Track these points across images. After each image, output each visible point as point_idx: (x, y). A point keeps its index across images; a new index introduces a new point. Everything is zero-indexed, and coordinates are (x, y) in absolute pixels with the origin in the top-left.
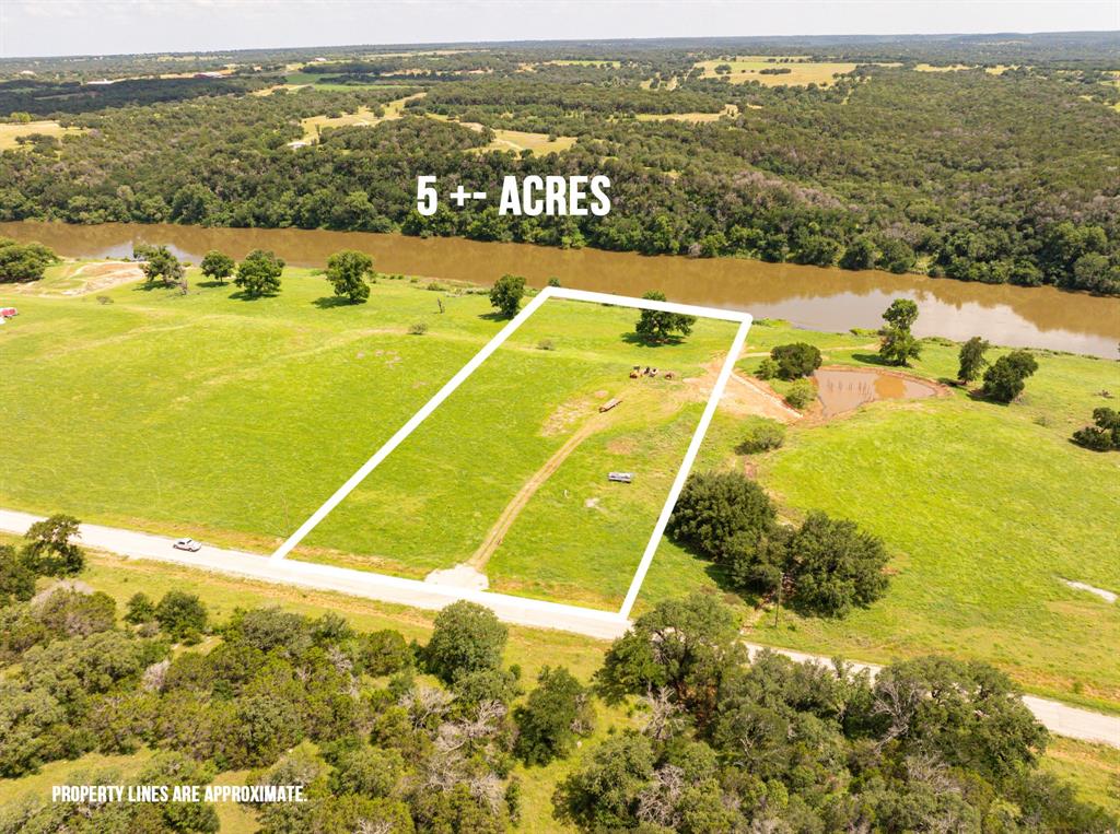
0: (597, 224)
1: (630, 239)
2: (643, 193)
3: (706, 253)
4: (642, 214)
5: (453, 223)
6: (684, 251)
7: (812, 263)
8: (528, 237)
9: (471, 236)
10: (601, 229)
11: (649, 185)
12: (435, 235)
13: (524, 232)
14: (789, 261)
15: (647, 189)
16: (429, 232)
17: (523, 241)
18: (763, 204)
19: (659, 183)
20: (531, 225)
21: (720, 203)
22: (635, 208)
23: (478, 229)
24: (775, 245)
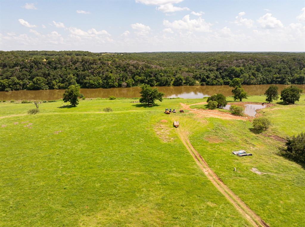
0: (84, 80)
1: (99, 84)
2: (99, 68)
3: (128, 86)
4: (101, 75)
5: (20, 85)
6: (120, 86)
7: (164, 85)
8: (56, 87)
9: (29, 89)
10: (86, 81)
11: (101, 65)
12: (12, 90)
13: (54, 85)
14: (156, 86)
15: (101, 66)
16: (9, 89)
17: (53, 89)
18: (143, 69)
19: (105, 64)
20: (56, 82)
21: (128, 70)
22: (97, 73)
23: (32, 86)
24: (151, 81)
